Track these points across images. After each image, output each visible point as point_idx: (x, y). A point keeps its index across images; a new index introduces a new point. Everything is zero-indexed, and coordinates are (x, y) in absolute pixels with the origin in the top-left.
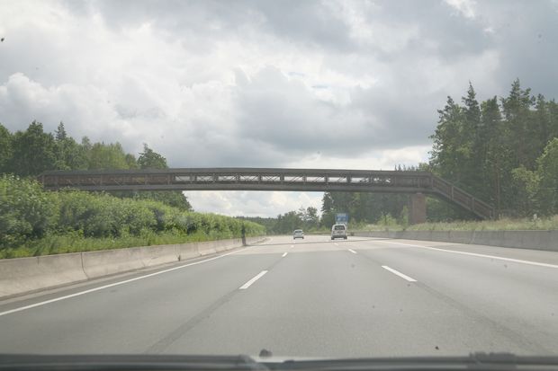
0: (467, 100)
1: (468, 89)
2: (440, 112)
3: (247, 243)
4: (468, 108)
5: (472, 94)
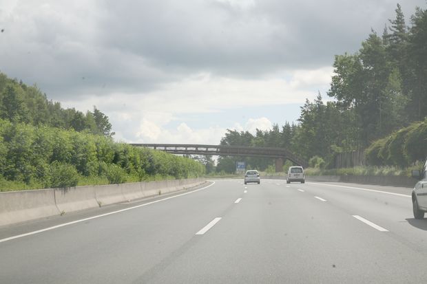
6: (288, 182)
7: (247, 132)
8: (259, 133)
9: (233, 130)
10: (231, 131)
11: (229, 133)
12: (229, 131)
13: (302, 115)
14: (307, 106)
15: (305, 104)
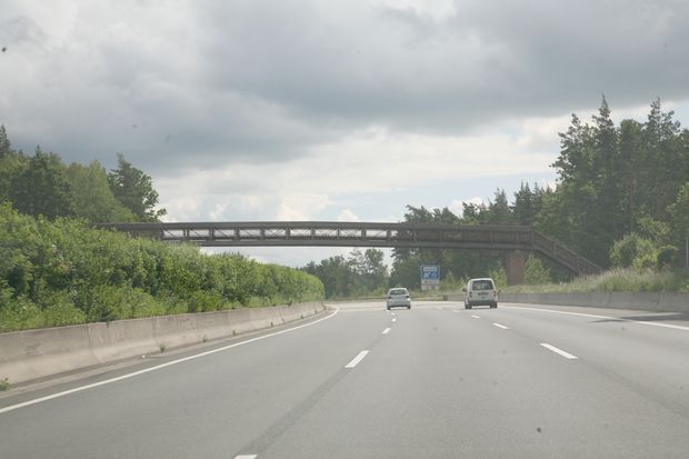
0: (599, 120)
2: (562, 135)
4: (600, 129)
5: (605, 111)
6: (468, 307)
7: (446, 210)
8: (469, 210)
9: (419, 207)
10: (415, 210)
11: (411, 212)
12: (411, 208)
13: (562, 153)
14: (574, 130)
15: (571, 128)
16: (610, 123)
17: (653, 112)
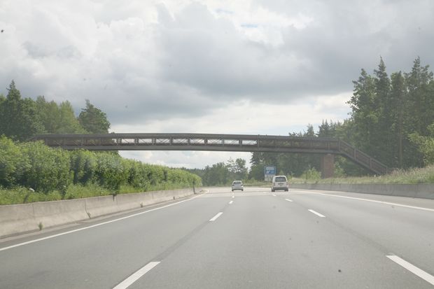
0: (379, 72)
1: (379, 63)
2: (355, 82)
3: (196, 192)
4: (379, 79)
5: (382, 67)
6: (273, 191)
13: (354, 94)
14: (363, 79)
15: (360, 78)
16: (385, 75)
17: (415, 66)
